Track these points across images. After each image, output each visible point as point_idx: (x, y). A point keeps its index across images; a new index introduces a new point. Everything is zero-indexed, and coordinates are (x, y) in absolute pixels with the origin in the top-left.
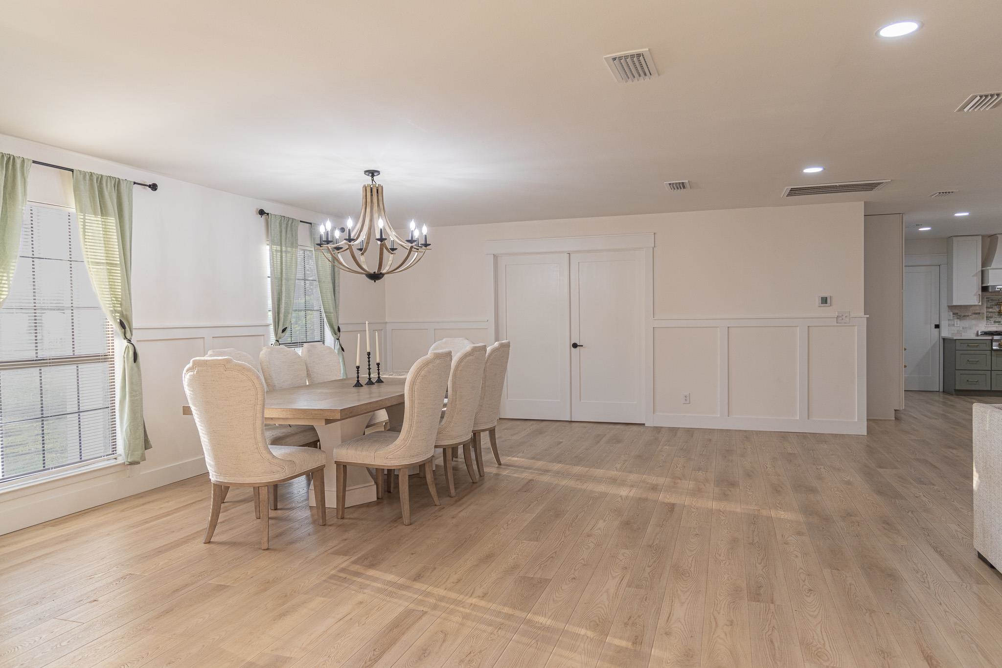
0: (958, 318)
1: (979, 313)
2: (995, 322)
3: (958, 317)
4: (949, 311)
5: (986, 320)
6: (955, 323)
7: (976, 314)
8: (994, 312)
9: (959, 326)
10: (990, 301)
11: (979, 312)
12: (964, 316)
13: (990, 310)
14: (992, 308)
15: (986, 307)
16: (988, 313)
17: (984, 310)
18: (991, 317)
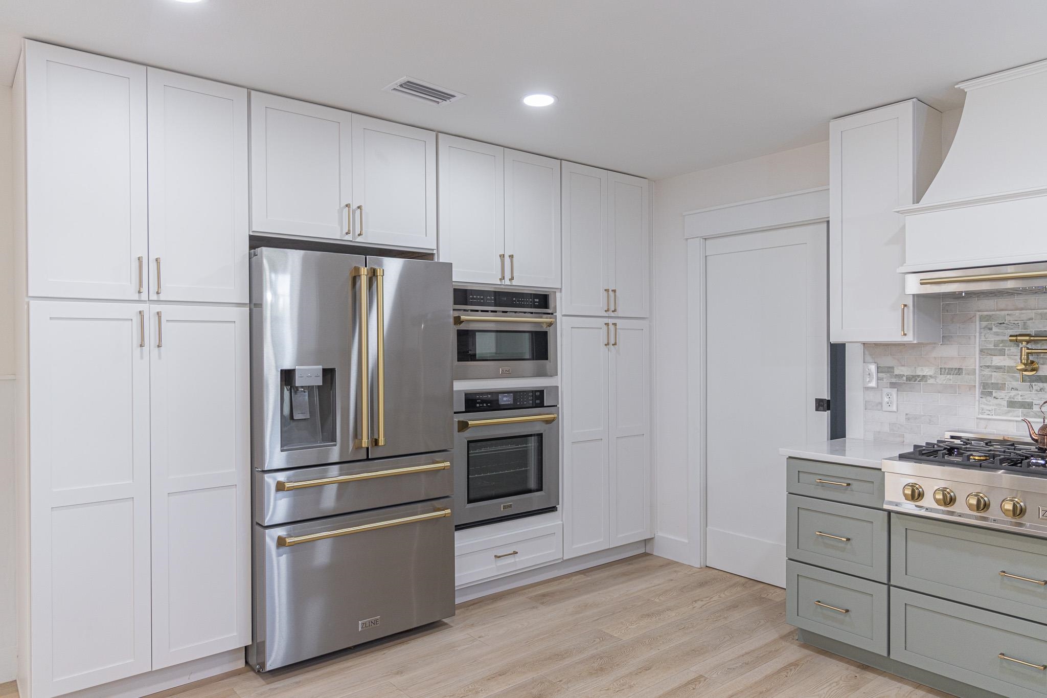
0: (893, 385)
1: (959, 371)
2: (1012, 404)
3: (894, 380)
4: (868, 358)
5: (982, 393)
6: (886, 399)
7: (950, 371)
8: (1010, 370)
9: (894, 409)
10: (995, 329)
11: (956, 365)
12: (909, 379)
13: (997, 361)
14: (1002, 353)
15: (981, 351)
16: (987, 372)
17: (974, 361)
18: (1000, 387)
